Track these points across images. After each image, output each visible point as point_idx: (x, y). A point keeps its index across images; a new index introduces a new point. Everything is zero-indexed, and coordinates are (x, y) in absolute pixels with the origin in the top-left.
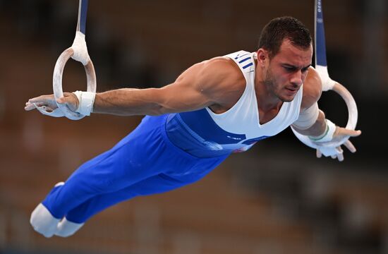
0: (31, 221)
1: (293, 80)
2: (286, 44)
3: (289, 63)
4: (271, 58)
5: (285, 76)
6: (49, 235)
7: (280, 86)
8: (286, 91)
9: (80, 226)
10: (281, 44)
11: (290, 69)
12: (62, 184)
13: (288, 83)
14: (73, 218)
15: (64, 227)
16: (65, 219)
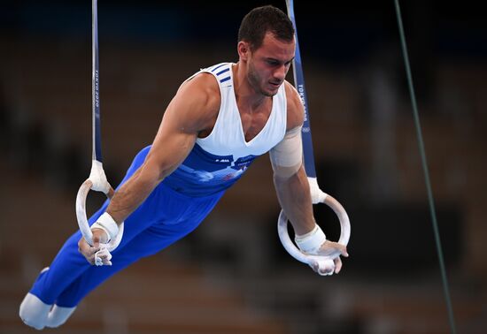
0: (20, 314)
1: (276, 75)
2: (269, 37)
3: (272, 57)
4: (253, 50)
5: (268, 71)
6: (41, 327)
7: (264, 81)
8: (270, 86)
9: (71, 310)
10: (263, 37)
11: (273, 63)
12: (47, 269)
13: (270, 78)
14: (64, 302)
15: (56, 314)
16: (55, 306)
